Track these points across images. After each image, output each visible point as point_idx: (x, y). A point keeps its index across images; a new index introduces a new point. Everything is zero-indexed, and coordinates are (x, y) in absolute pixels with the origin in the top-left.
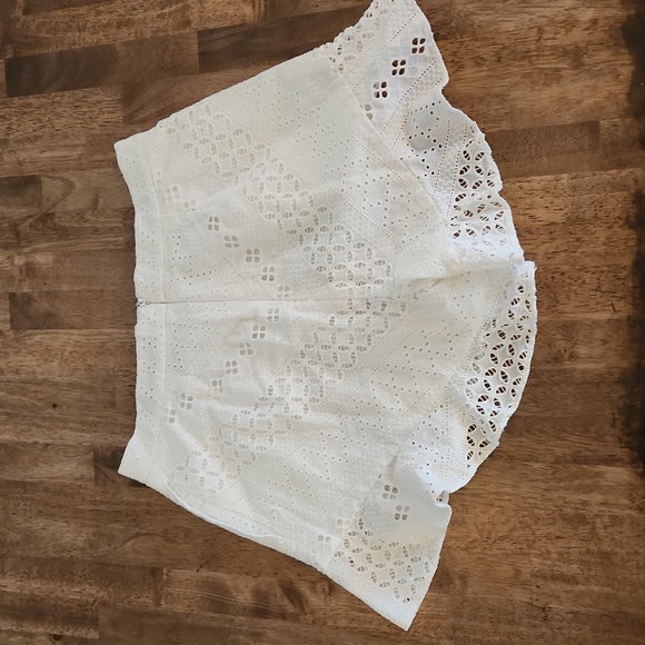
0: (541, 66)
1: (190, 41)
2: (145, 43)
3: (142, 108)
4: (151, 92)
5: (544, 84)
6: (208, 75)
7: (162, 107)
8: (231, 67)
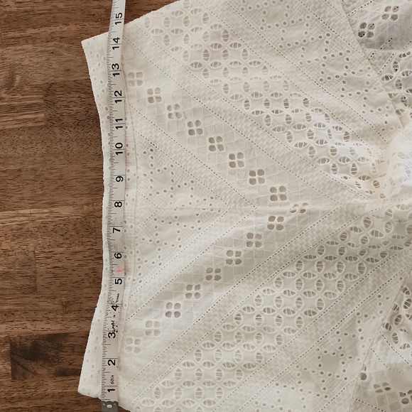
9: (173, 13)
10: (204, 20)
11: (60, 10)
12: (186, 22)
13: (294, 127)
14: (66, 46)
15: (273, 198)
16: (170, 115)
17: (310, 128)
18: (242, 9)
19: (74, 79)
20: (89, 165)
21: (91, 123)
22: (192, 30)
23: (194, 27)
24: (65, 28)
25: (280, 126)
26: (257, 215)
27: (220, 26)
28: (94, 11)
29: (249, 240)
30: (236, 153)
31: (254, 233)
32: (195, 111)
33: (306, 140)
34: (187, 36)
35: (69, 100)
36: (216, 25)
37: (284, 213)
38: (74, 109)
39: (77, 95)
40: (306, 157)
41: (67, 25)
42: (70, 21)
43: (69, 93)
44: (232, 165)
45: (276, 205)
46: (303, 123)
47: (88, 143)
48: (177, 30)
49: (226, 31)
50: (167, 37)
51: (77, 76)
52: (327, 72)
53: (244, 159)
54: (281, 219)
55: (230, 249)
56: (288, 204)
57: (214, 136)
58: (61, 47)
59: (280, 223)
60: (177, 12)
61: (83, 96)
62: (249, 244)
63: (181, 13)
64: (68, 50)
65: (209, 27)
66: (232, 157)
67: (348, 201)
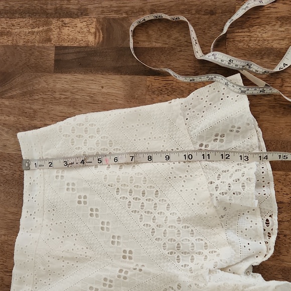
0: (281, 102)
1: (50, 52)
2: (18, 48)
3: (11, 89)
4: (19, 79)
5: (283, 114)
6: (59, 75)
7: (25, 90)
8: (75, 72)
9: (77, 125)
10: (97, 131)
11: (6, 106)
12: (86, 131)
13: (145, 212)
14: (6, 130)
15: (124, 257)
16: (68, 189)
17: (155, 215)
18: (122, 127)
19: (8, 152)
20: (9, 210)
21: (14, 183)
22: (90, 137)
23: (91, 135)
24: (8, 118)
25: (136, 210)
26: (112, 266)
27: (107, 137)
28: (27, 110)
29: (105, 282)
30: (106, 221)
31: (109, 278)
32: (85, 189)
33: (151, 223)
34: (86, 140)
35: (3, 165)
36: (104, 137)
37: (129, 269)
38: (5, 171)
39: (8, 163)
40: (149, 234)
41: (9, 116)
42: (11, 114)
43: (4, 161)
44: (102, 229)
45: (125, 262)
46: (151, 211)
47: (11, 195)
48: (80, 136)
49: (111, 141)
50: (73, 139)
51: (11, 151)
52: (174, 173)
53: (110, 227)
54: (126, 272)
55: (92, 285)
56: (133, 263)
57: (94, 208)
58: (3, 130)
59: (125, 275)
60: (80, 124)
61: (12, 164)
62: (104, 285)
63: (83, 125)
64: (7, 132)
65: (100, 137)
66: (103, 223)
67: (169, 270)
